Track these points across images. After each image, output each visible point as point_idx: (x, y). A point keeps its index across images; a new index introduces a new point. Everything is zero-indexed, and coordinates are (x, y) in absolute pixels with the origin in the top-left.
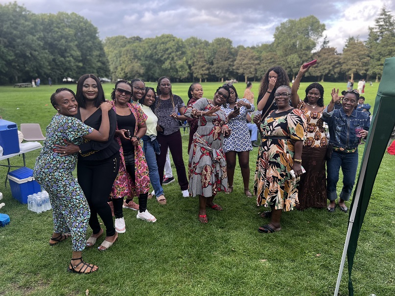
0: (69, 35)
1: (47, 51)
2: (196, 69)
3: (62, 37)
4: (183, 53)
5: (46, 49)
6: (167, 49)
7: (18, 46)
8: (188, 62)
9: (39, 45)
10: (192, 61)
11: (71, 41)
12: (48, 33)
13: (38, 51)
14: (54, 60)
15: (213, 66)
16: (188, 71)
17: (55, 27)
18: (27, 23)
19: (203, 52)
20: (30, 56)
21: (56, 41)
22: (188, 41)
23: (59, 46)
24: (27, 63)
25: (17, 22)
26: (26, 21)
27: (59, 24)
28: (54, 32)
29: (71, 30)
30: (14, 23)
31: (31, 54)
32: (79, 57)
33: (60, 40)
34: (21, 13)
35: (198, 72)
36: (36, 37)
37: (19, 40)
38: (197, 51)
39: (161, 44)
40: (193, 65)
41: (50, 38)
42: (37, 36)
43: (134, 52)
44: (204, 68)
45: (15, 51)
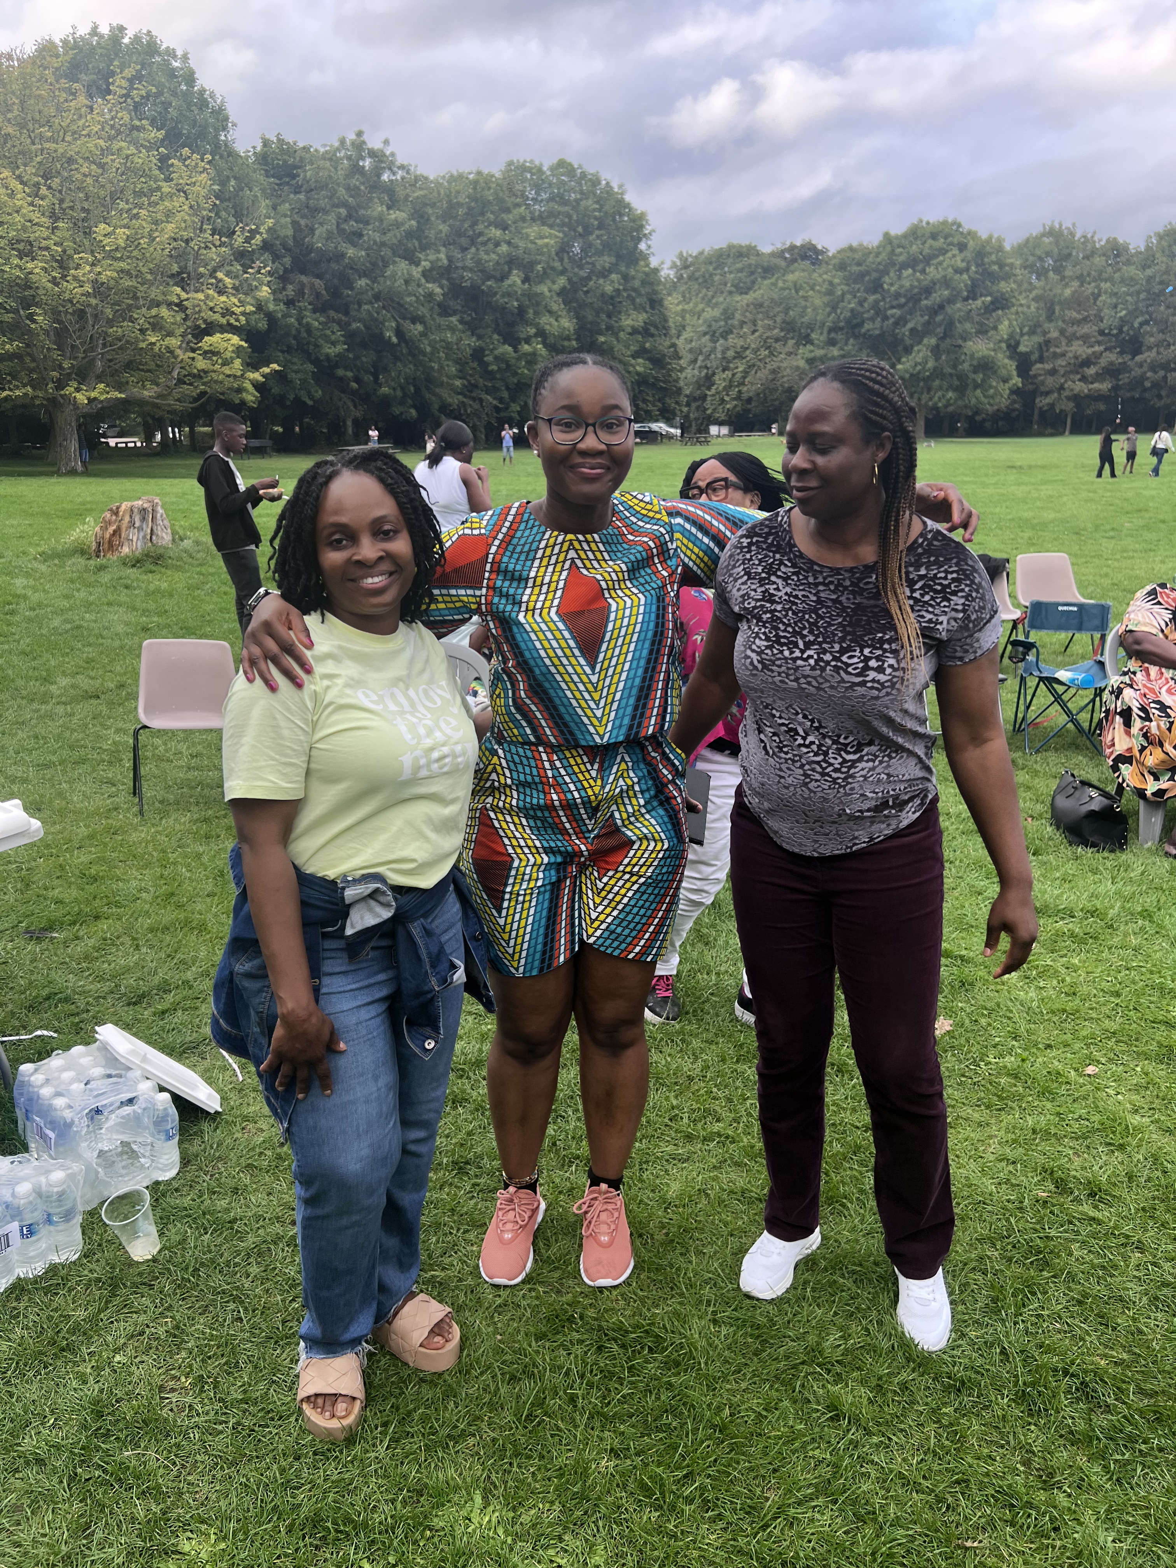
0: (540, 252)
1: (454, 319)
2: (1053, 372)
3: (512, 262)
4: (1001, 303)
5: (455, 313)
6: (928, 291)
7: (360, 304)
8: (1018, 344)
9: (430, 296)
10: (1037, 339)
11: (544, 277)
12: (464, 250)
13: (422, 322)
14: (478, 354)
15: (1138, 358)
16: (1017, 381)
17: (491, 224)
18: (395, 215)
19: (1096, 297)
20: (394, 340)
21: (488, 278)
22: (1029, 246)
23: (500, 300)
24: (386, 370)
25: (362, 212)
26: (389, 208)
27: (508, 210)
28: (484, 244)
29: (546, 230)
30: (350, 216)
31: (399, 333)
32: (568, 338)
33: (503, 277)
34: (379, 176)
35: (1062, 388)
36: (420, 269)
37: (362, 283)
38: (1068, 292)
39: (904, 266)
40: (1041, 360)
41: (471, 270)
42: (425, 264)
43: (787, 309)
44: (1091, 371)
45: (348, 324)
